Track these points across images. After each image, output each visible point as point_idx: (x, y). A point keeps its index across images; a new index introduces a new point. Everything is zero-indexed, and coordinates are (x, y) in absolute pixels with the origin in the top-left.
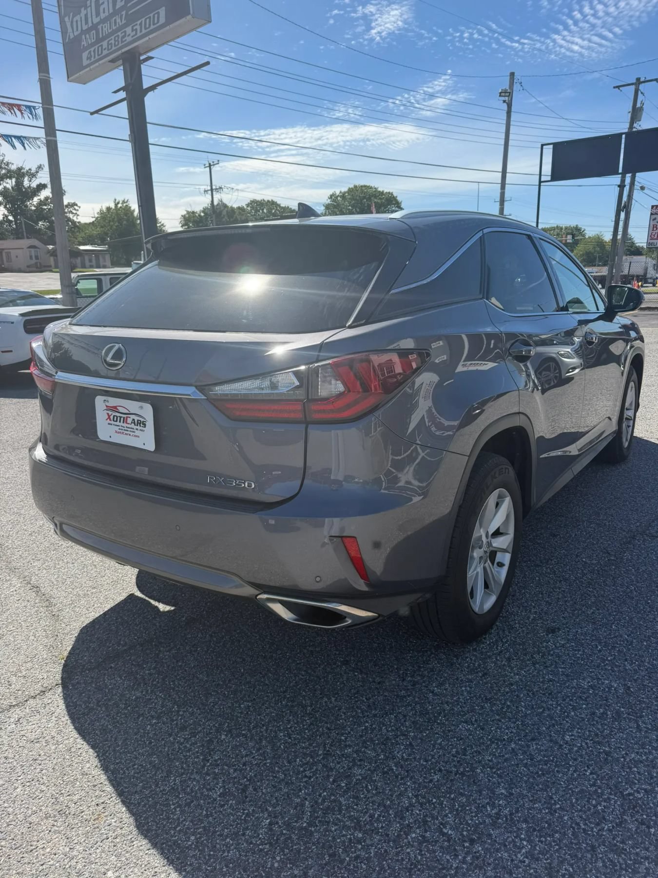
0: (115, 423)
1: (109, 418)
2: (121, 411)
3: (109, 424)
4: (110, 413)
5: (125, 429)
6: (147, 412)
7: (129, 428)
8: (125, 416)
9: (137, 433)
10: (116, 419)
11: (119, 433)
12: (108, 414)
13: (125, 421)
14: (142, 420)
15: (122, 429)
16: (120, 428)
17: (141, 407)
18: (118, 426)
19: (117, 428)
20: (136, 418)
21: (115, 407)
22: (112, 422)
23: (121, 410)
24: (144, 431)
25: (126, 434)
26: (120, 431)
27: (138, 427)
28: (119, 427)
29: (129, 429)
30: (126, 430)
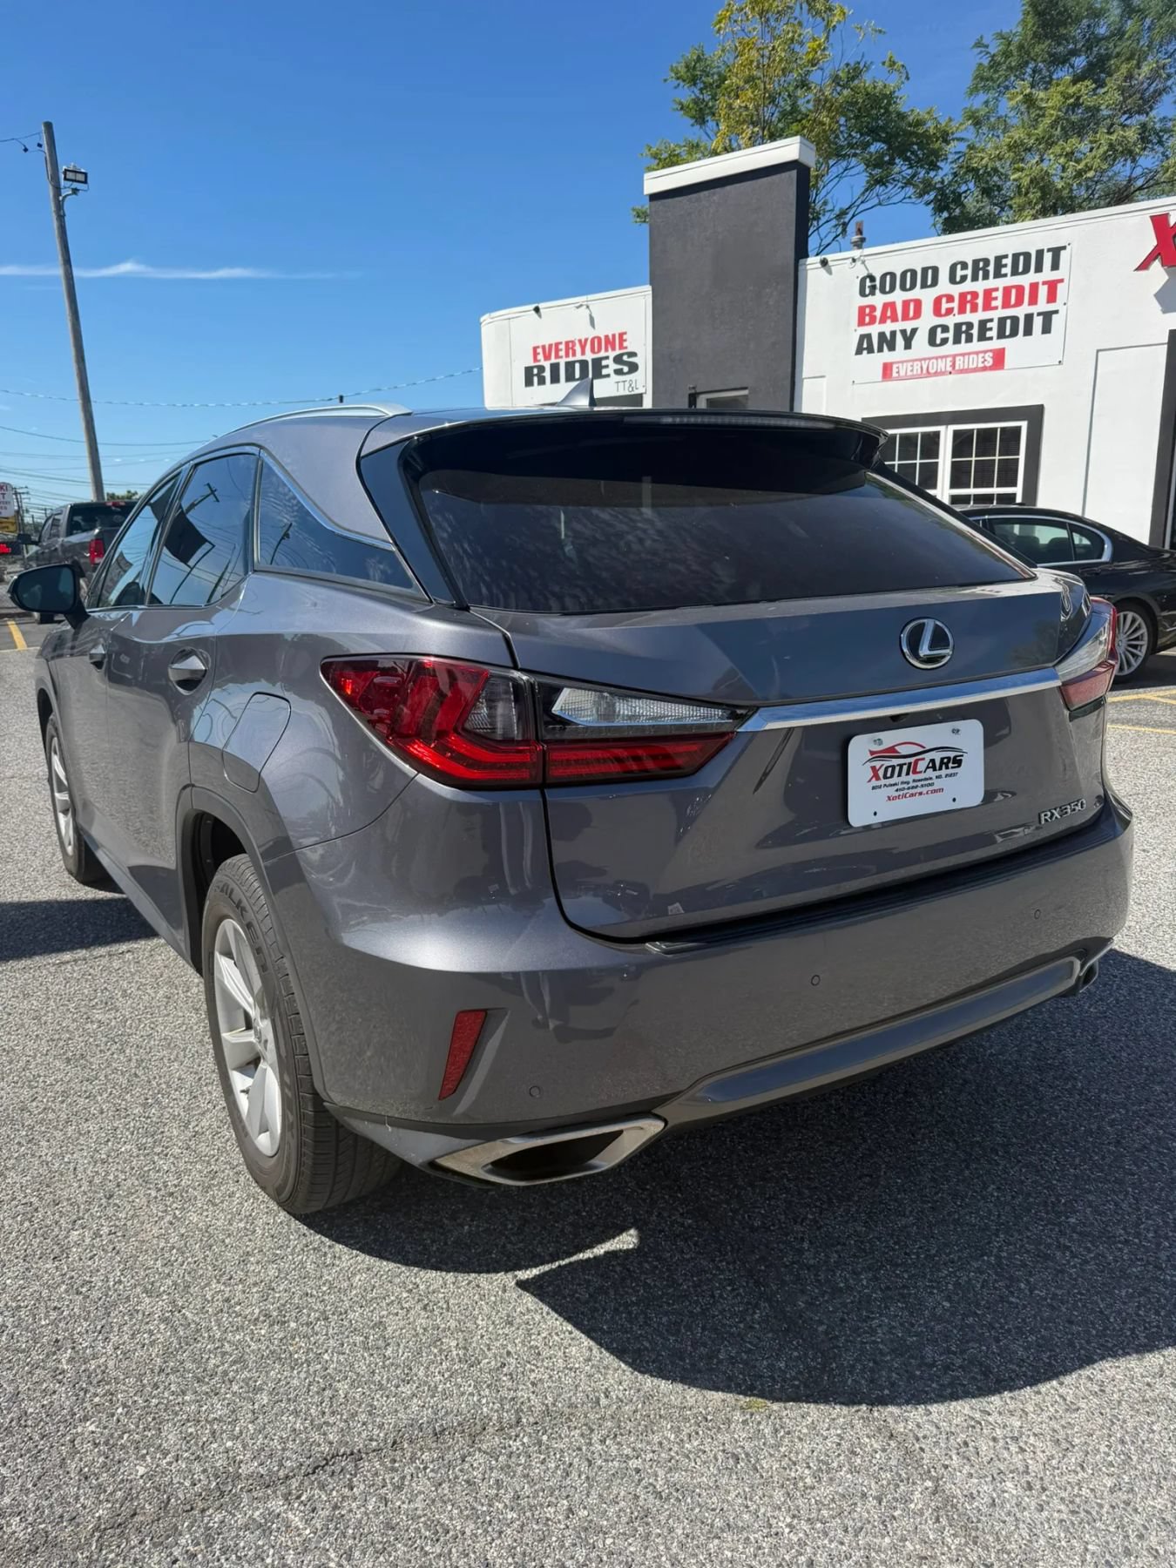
0: (888, 782)
1: (876, 776)
2: (904, 753)
3: (874, 788)
4: (877, 764)
5: (911, 784)
6: (971, 735)
7: (919, 780)
8: (912, 760)
9: (938, 784)
10: (890, 773)
11: (894, 798)
12: (873, 768)
13: (912, 769)
14: (952, 754)
15: (904, 789)
16: (900, 786)
17: (956, 731)
18: (894, 785)
19: (891, 791)
20: (937, 756)
21: (892, 749)
22: (883, 782)
23: (903, 750)
24: (955, 774)
25: (912, 795)
26: (901, 793)
27: (944, 772)
28: (896, 787)
29: (919, 784)
30: (913, 787)
